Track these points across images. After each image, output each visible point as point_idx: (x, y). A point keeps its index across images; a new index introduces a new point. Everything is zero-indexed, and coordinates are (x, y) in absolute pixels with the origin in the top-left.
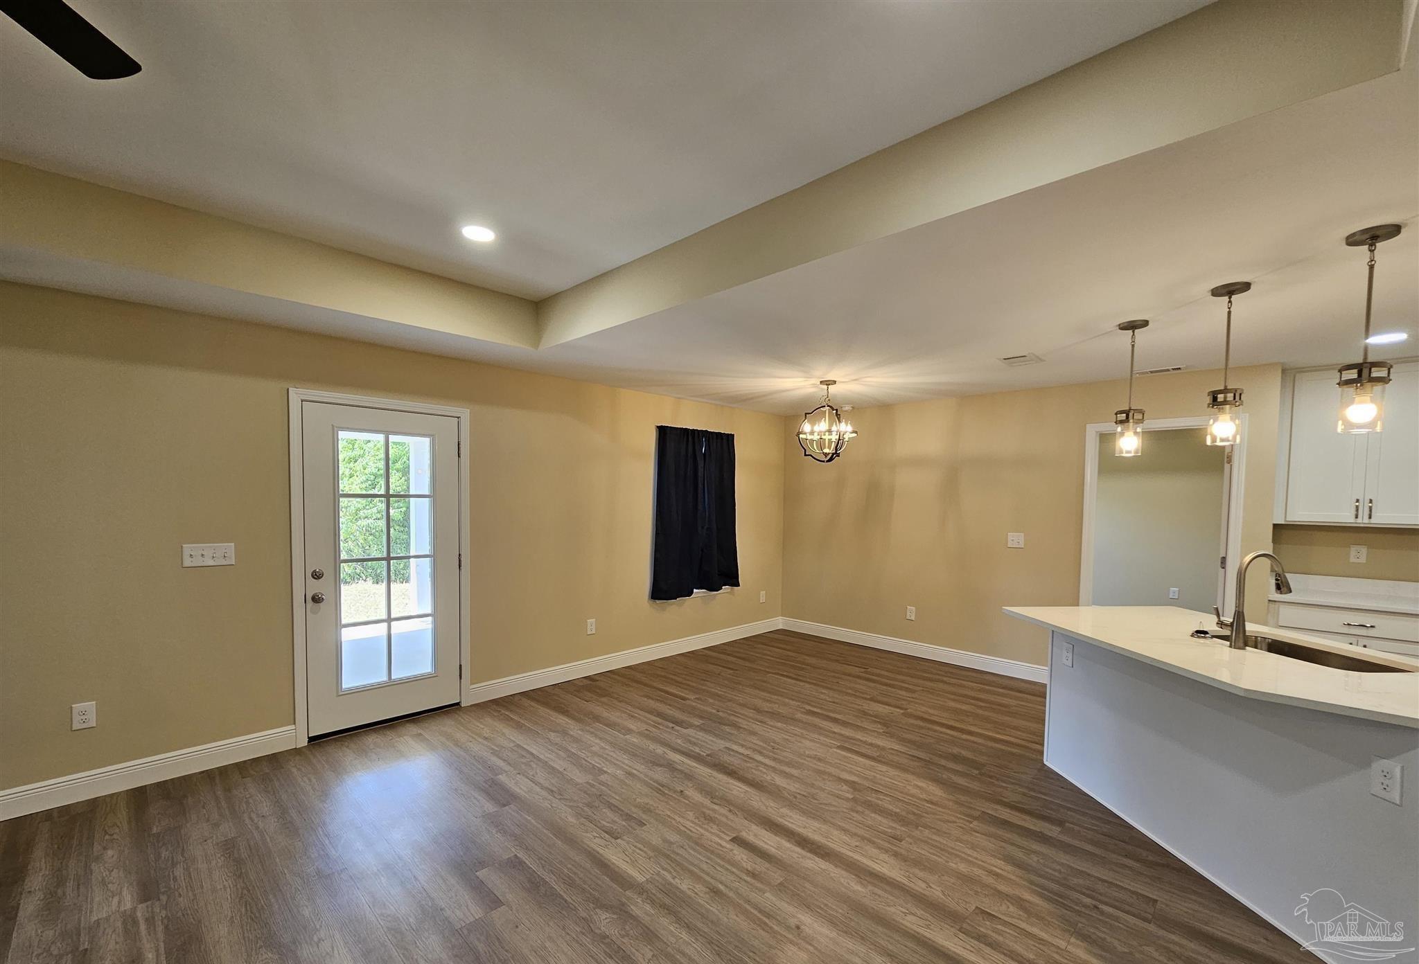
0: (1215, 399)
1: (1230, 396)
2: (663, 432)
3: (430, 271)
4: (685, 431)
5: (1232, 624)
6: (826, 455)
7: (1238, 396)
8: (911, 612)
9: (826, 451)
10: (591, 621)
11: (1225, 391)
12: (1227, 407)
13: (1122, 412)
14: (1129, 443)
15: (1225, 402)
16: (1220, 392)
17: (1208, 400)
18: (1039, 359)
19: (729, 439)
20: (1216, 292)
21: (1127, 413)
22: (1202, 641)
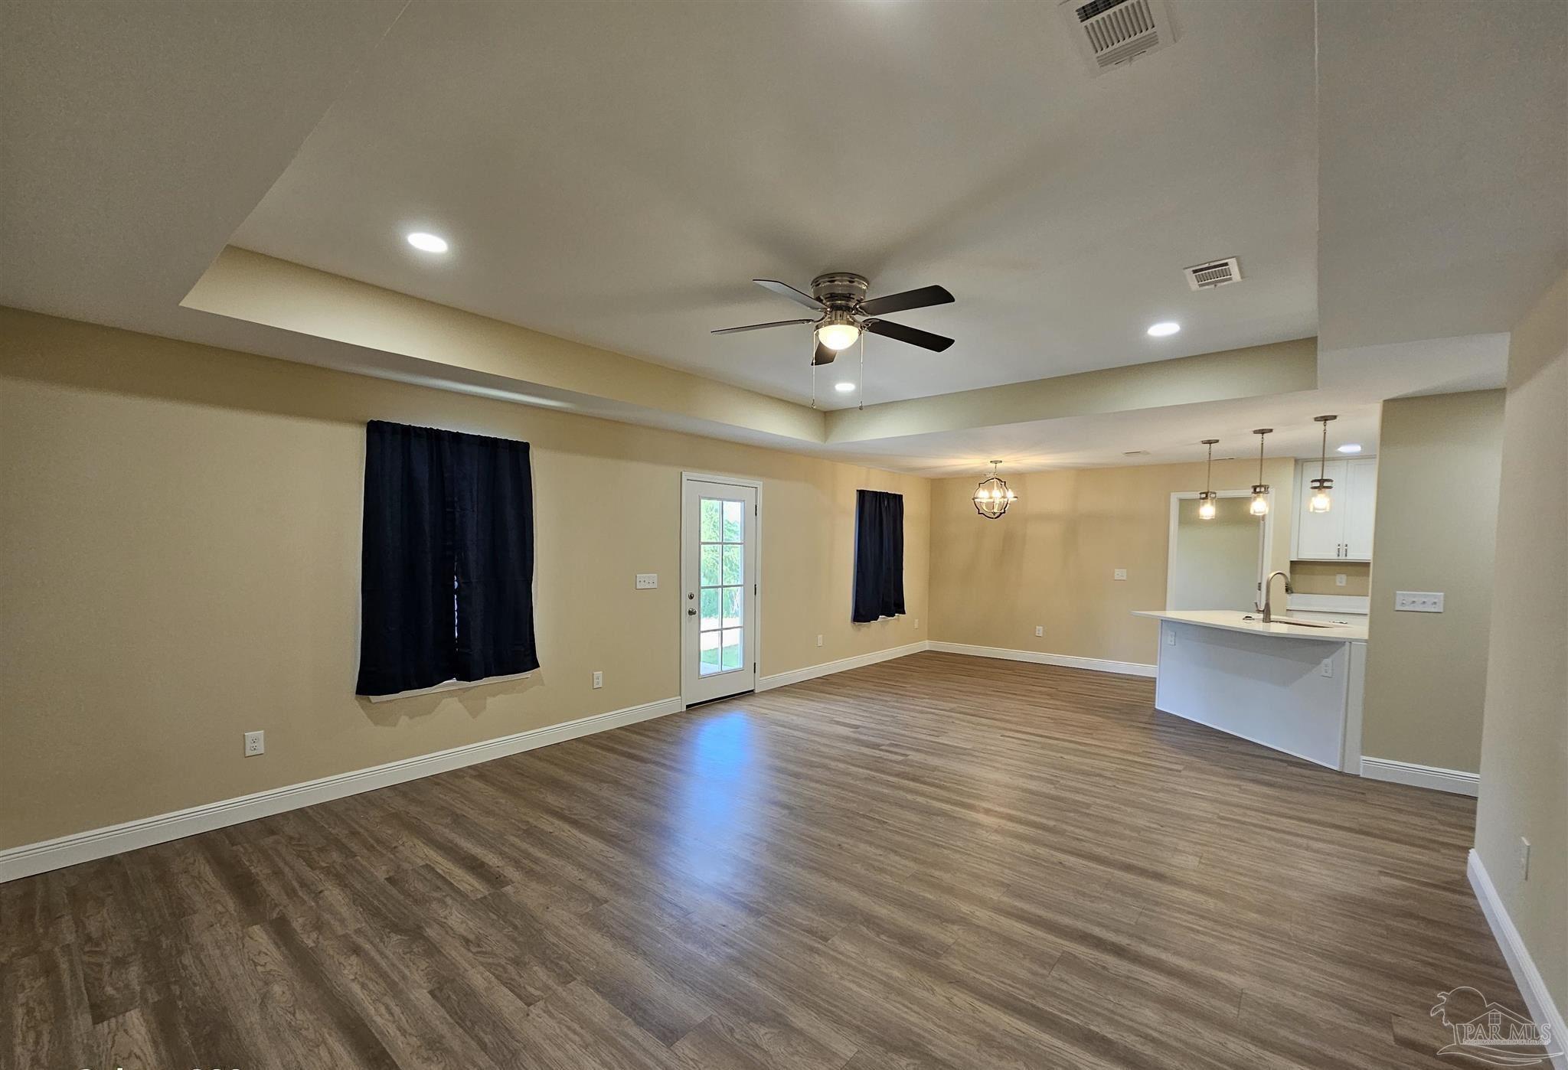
0: (1255, 490)
1: (1263, 489)
2: (862, 494)
3: (792, 401)
4: (875, 493)
5: (1263, 611)
6: (994, 513)
7: (1266, 487)
8: (1040, 630)
9: (995, 511)
10: (820, 636)
11: (1260, 486)
12: (1261, 494)
13: (1203, 493)
14: (1208, 511)
15: (1260, 492)
16: (1258, 486)
17: (1252, 490)
18: (1148, 453)
19: (901, 497)
20: (1256, 432)
21: (1207, 493)
22: (1249, 621)
